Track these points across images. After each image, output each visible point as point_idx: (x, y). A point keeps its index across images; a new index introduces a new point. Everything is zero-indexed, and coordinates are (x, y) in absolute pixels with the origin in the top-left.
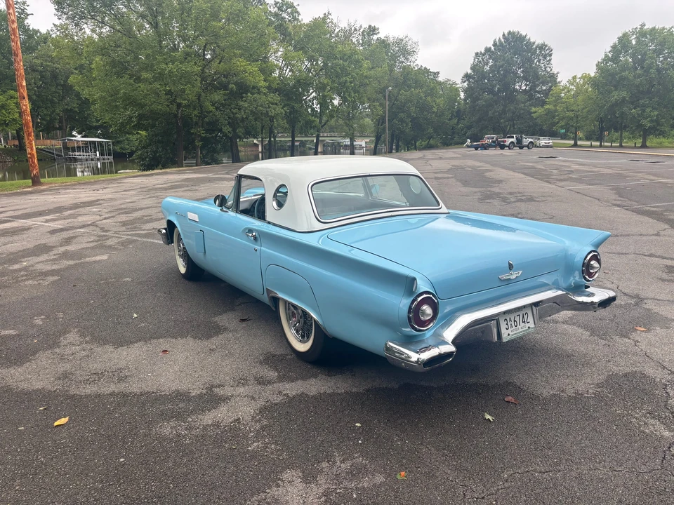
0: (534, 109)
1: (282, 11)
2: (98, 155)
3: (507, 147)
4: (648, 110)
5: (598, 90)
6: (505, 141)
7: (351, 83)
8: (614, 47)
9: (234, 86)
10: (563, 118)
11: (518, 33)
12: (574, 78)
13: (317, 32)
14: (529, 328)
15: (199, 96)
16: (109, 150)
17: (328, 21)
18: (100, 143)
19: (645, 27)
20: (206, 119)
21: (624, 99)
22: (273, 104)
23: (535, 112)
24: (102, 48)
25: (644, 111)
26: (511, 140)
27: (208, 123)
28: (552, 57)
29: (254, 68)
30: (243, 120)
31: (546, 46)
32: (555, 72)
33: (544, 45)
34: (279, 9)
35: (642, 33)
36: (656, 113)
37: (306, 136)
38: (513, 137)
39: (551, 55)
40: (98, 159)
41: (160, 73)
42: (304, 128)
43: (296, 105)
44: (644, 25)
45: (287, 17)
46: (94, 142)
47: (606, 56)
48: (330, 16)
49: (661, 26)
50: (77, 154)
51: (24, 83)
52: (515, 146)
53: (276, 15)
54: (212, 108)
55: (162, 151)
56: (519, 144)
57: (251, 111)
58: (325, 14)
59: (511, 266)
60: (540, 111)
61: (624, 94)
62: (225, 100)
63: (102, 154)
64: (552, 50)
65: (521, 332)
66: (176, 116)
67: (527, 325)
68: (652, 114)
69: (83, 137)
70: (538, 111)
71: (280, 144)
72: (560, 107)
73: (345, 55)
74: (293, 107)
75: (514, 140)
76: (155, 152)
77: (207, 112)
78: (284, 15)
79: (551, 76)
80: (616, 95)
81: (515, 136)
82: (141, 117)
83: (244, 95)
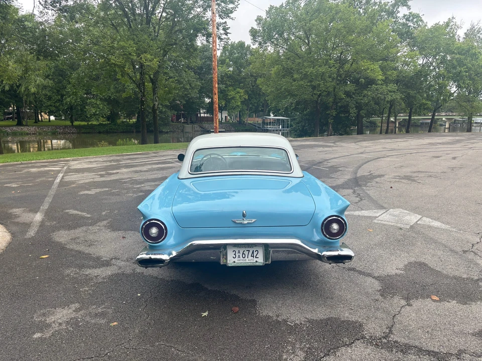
1: (409, 21)
2: (281, 128)
7: (466, 72)
9: (363, 80)
13: (437, 34)
14: (256, 261)
15: (335, 88)
16: (288, 124)
17: (452, 24)
18: (283, 120)
20: (339, 104)
22: (390, 92)
24: (276, 60)
27: (341, 107)
29: (376, 66)
30: (366, 105)
34: (406, 20)
37: (419, 115)
40: (280, 130)
41: (305, 74)
42: (418, 110)
43: (412, 92)
45: (412, 25)
46: (280, 119)
48: (454, 20)
50: (269, 126)
51: (217, 86)
53: (404, 24)
54: (343, 96)
55: (308, 125)
57: (373, 98)
58: (450, 19)
59: (244, 215)
62: (356, 90)
63: (283, 127)
65: (248, 263)
66: (317, 102)
67: (255, 259)
69: (274, 116)
71: (413, 122)
73: (463, 50)
74: (409, 94)
76: (304, 126)
77: (340, 99)
78: (410, 24)
82: (298, 103)
83: (369, 86)
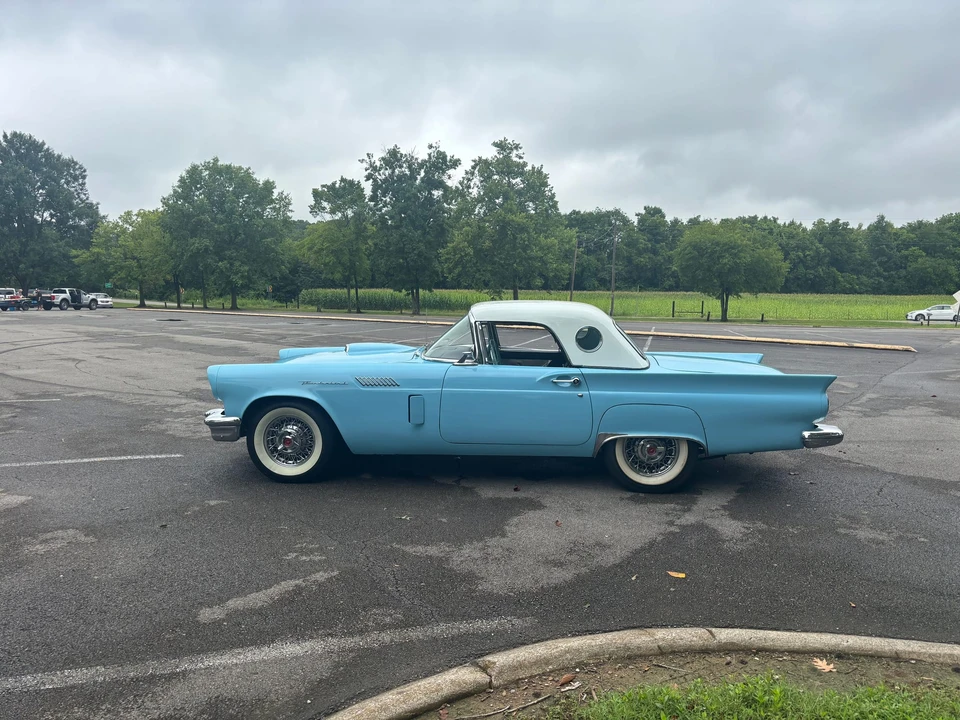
0: (74, 252)
3: (56, 306)
4: (237, 264)
5: (171, 233)
6: (53, 298)
8: (182, 180)
10: (122, 268)
11: (30, 137)
12: (129, 214)
19: (219, 163)
21: (206, 249)
23: (76, 257)
25: (231, 265)
26: (62, 296)
28: (86, 180)
31: (76, 163)
32: (94, 203)
33: (73, 162)
35: (215, 169)
36: (247, 268)
38: (65, 292)
39: (84, 177)
44: (217, 160)
47: (175, 192)
49: (237, 165)
52: (69, 306)
56: (76, 303)
60: (84, 256)
61: (207, 242)
64: (85, 171)
68: (242, 268)
70: (80, 255)
72: (115, 251)
75: (67, 295)
79: (89, 208)
80: (197, 243)
81: (67, 290)
